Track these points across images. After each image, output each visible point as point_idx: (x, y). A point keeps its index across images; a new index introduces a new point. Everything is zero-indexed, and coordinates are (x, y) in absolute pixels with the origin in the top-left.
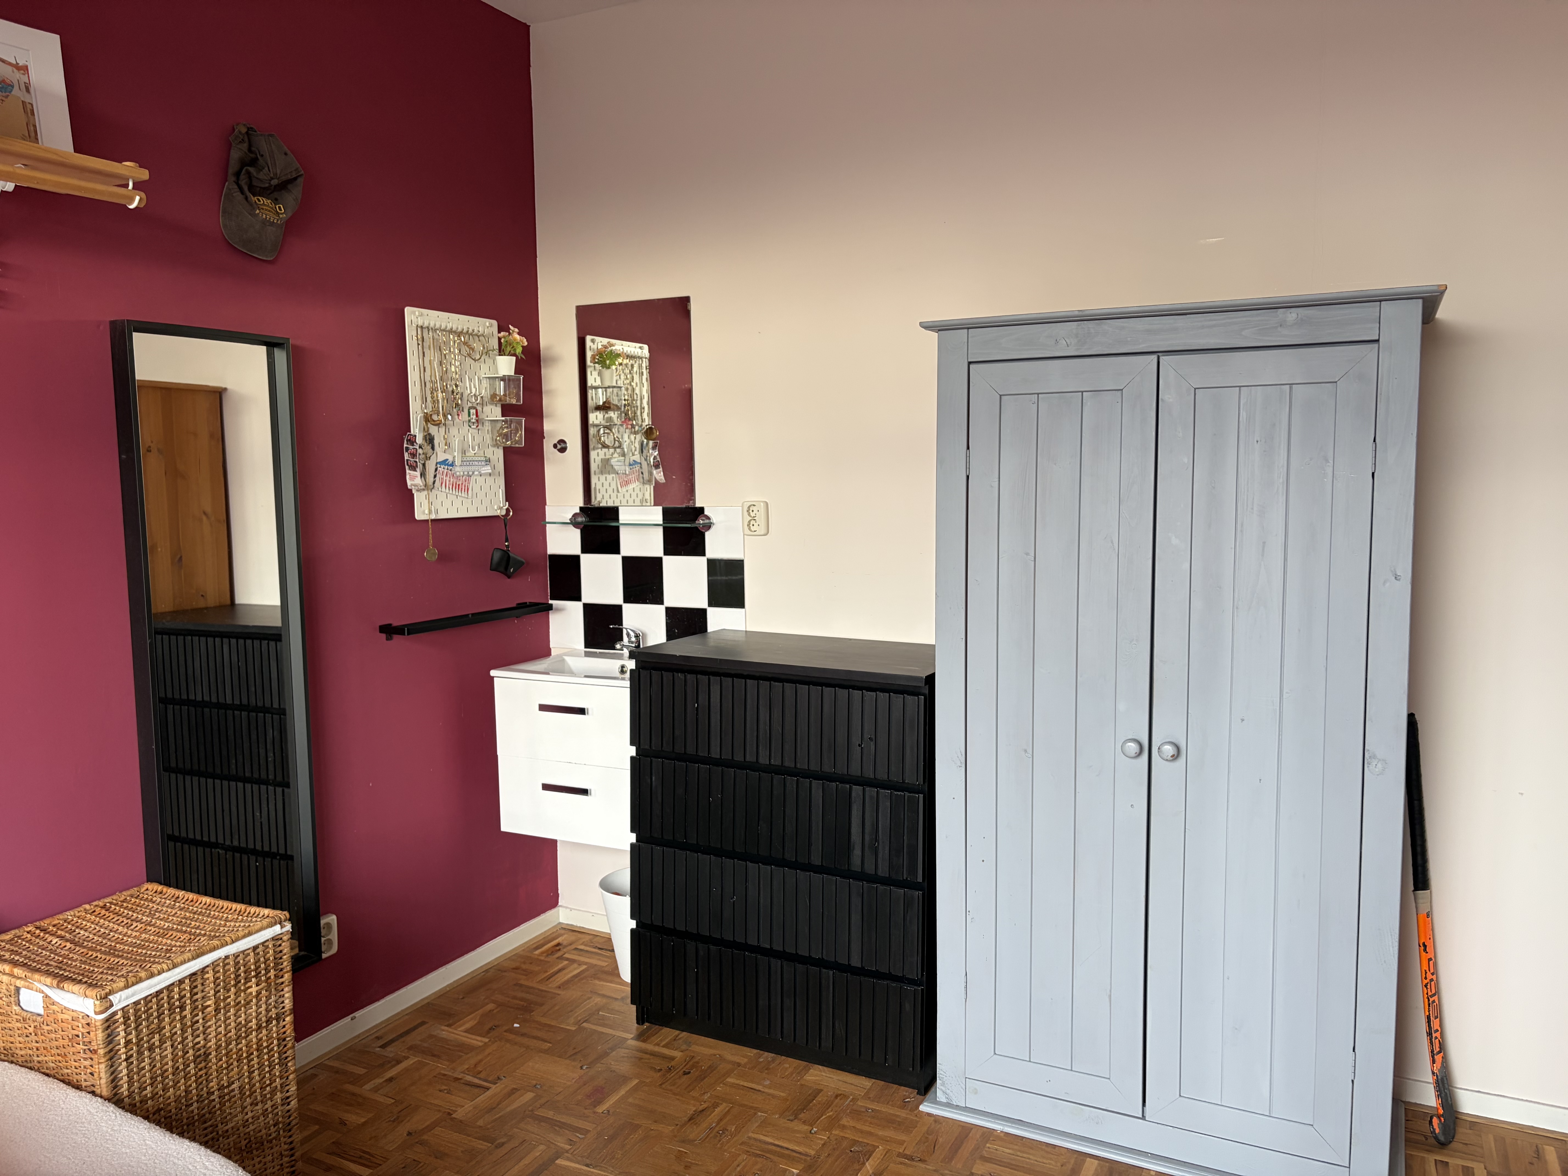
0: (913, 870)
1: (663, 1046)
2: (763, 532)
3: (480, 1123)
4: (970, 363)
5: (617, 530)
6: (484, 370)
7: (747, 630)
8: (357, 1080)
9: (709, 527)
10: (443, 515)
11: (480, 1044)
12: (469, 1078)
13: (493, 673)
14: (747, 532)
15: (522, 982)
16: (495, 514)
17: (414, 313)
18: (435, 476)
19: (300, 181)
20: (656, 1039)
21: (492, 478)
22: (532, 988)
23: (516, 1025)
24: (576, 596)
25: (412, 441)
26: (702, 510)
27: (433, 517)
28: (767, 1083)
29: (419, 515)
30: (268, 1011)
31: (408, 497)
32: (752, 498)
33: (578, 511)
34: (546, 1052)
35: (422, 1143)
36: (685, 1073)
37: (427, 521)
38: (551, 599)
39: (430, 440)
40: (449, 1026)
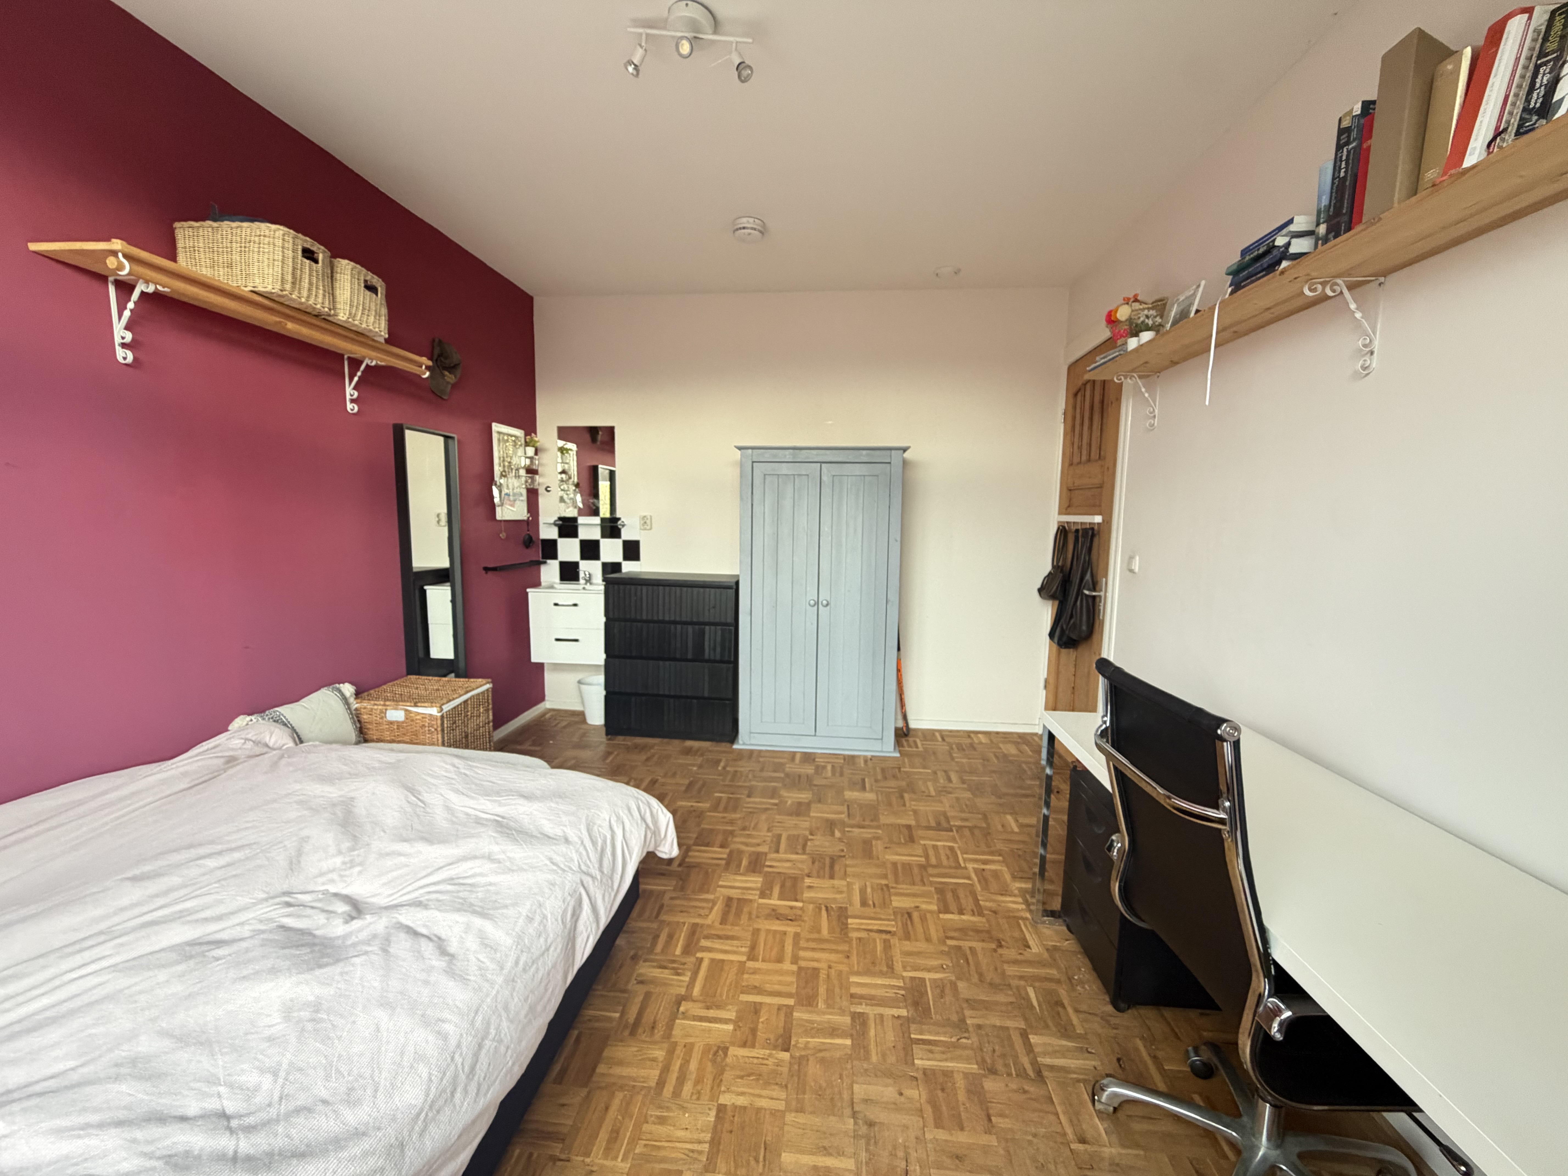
0: (730, 656)
1: (623, 742)
2: (649, 528)
4: (753, 462)
5: (576, 528)
6: (521, 453)
7: (645, 569)
9: (623, 526)
10: (507, 518)
13: (528, 590)
14: (642, 528)
16: (523, 519)
17: (495, 426)
18: (504, 500)
19: (458, 365)
20: (620, 740)
21: (522, 502)
24: (555, 558)
26: (619, 519)
27: (503, 518)
29: (498, 517)
31: (494, 509)
32: (644, 513)
33: (556, 518)
37: (501, 520)
38: (544, 559)
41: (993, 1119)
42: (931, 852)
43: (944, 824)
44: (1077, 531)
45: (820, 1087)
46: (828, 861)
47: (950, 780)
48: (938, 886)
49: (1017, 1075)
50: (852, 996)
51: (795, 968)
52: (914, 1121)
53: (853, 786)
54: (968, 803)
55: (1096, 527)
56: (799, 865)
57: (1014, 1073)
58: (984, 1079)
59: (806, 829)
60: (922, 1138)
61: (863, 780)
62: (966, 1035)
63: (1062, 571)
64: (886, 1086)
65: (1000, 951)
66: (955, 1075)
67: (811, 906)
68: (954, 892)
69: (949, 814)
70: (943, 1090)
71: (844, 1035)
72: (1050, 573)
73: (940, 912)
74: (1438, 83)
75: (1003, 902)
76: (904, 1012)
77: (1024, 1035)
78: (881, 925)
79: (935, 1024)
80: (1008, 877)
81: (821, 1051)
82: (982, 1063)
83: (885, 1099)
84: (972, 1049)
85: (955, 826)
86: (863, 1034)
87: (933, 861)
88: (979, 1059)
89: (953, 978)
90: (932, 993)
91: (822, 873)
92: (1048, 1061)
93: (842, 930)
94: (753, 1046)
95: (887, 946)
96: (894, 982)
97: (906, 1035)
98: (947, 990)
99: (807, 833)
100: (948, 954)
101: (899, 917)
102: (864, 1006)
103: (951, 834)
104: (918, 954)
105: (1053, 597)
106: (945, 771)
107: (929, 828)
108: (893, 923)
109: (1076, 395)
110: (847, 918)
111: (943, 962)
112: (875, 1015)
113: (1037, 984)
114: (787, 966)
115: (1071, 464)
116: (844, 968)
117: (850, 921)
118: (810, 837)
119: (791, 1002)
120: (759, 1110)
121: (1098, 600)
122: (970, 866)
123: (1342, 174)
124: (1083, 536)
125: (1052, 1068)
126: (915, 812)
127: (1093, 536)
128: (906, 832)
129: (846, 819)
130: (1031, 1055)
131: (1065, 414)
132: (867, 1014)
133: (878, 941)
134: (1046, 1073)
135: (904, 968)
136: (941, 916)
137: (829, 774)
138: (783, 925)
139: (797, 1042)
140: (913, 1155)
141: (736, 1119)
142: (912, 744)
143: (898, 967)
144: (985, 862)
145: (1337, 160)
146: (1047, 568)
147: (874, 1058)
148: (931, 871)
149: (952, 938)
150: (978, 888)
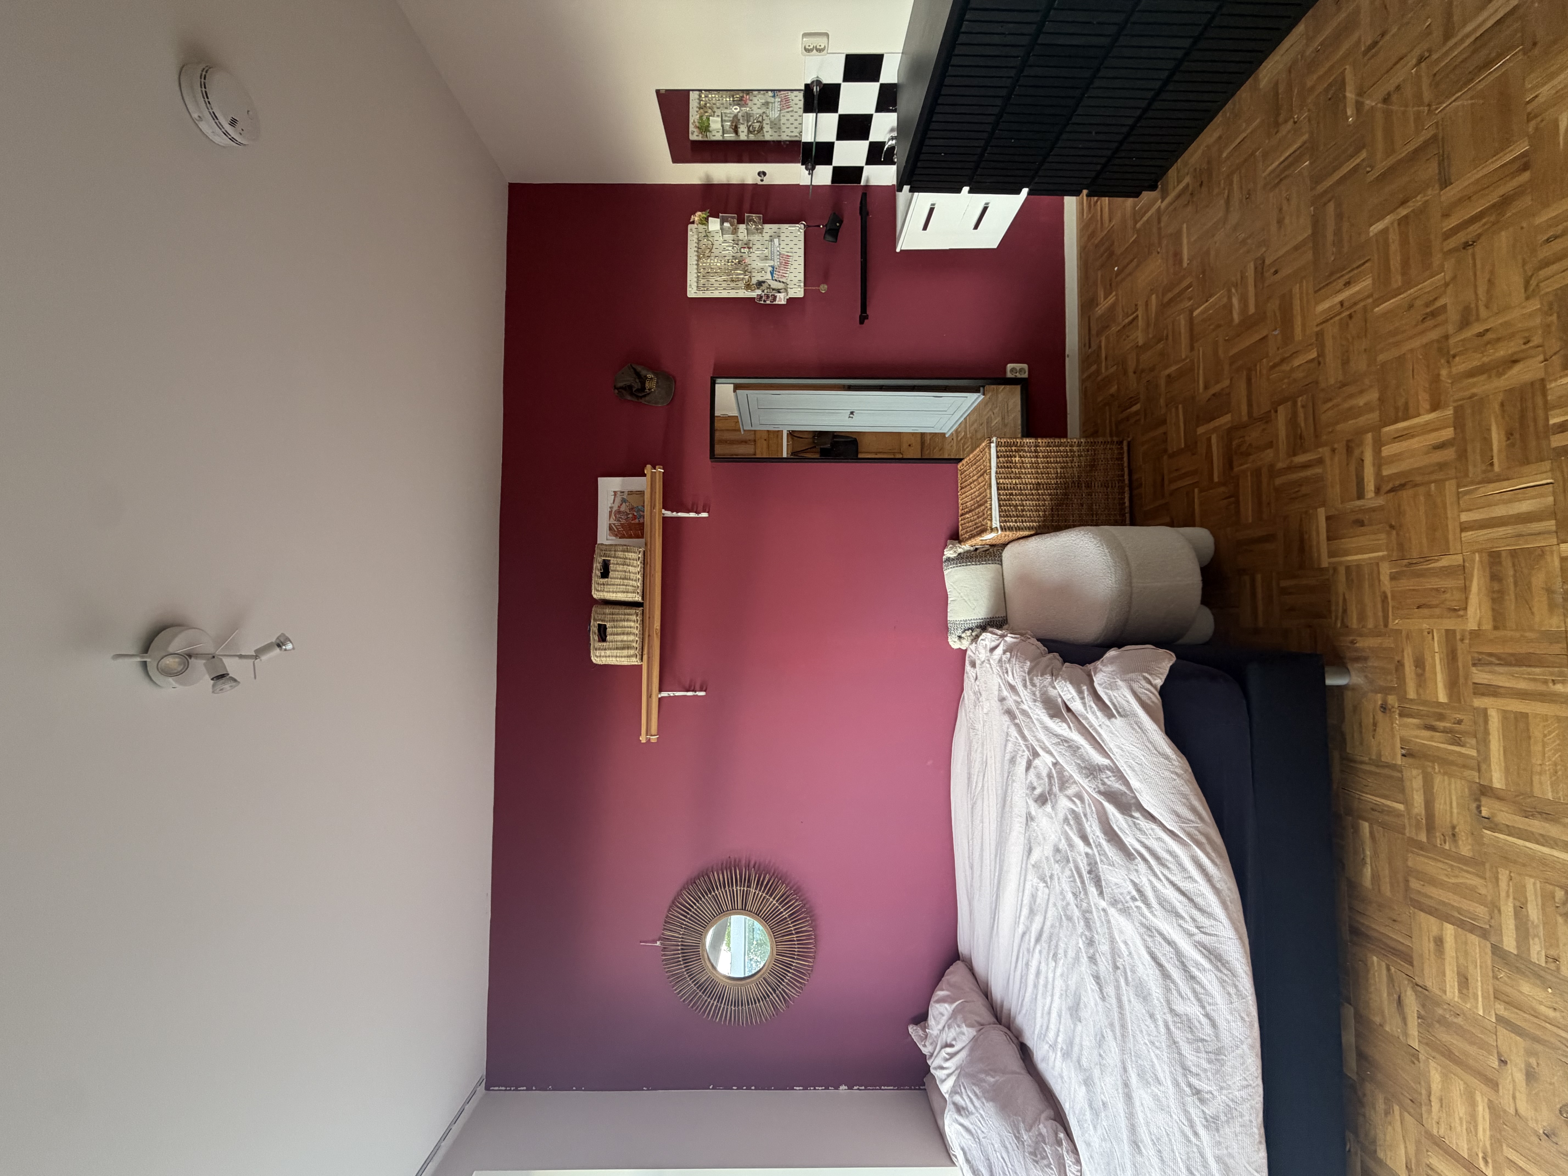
1: (1178, 185)
2: (825, 39)
3: (1151, 336)
5: (818, 144)
6: (719, 238)
7: (901, 51)
8: (1098, 372)
9: (818, 82)
10: (802, 278)
11: (1114, 298)
12: (1127, 321)
13: (898, 250)
14: (825, 52)
15: (1096, 242)
16: (803, 233)
17: (690, 291)
18: (780, 281)
19: (634, 366)
20: (1171, 186)
21: (782, 235)
22: (1103, 238)
23: (1116, 269)
24: (860, 170)
25: (760, 297)
26: (807, 86)
27: (802, 284)
28: (1244, 125)
29: (801, 294)
30: (1031, 452)
31: (791, 300)
32: (800, 48)
33: (804, 166)
34: (1138, 266)
35: (1143, 371)
36: (1201, 185)
37: (805, 290)
38: (860, 183)
39: (760, 284)
40: (1097, 305)
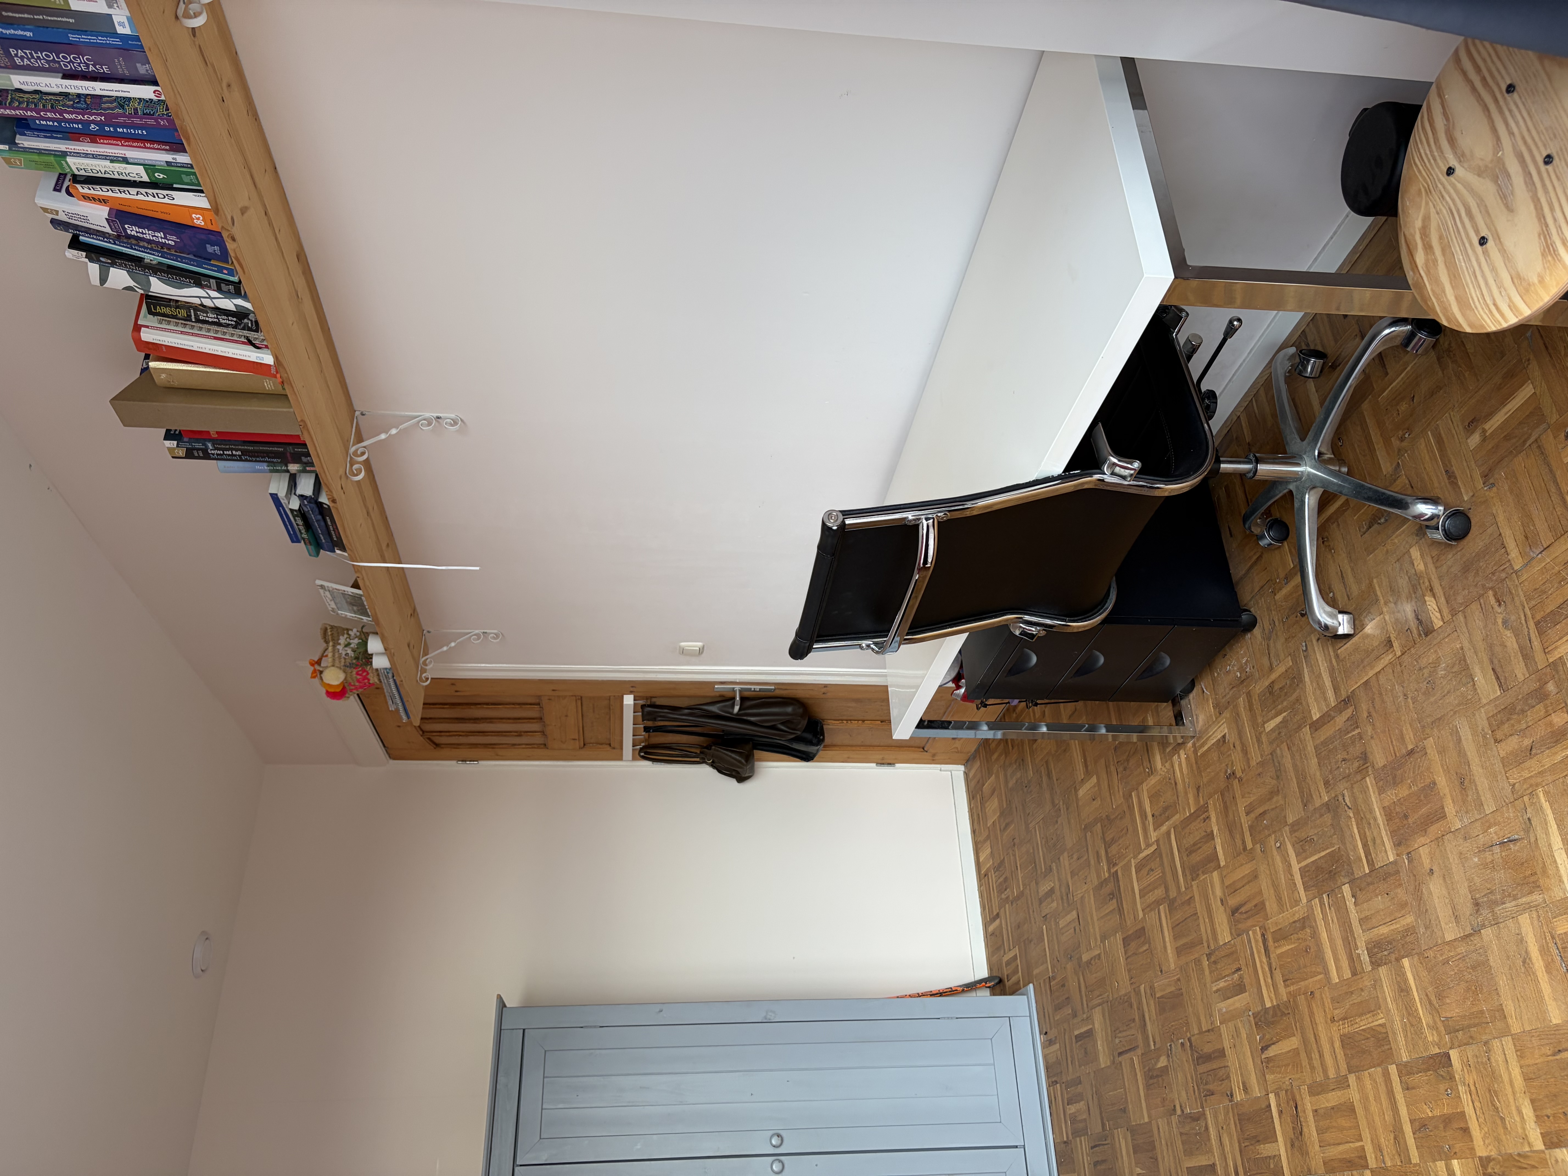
41: (1410, 747)
42: (1151, 897)
43: (1110, 886)
44: (646, 729)
45: (1468, 989)
46: (1202, 1068)
47: (1052, 891)
48: (1189, 877)
49: (1357, 727)
50: (1354, 974)
51: (1352, 1078)
52: (1452, 846)
53: (1089, 1056)
54: (1075, 857)
55: (641, 702)
56: (1221, 1117)
57: (1357, 731)
58: (1376, 767)
59: (1169, 1123)
60: (1463, 832)
61: (1079, 1038)
62: (1341, 799)
63: (708, 747)
64: (1430, 893)
65: (1239, 774)
66: (1386, 804)
67: (1270, 1077)
68: (1190, 851)
69: (1096, 882)
70: (1406, 817)
71: (1401, 973)
72: (713, 765)
73: (1219, 867)
74: (176, 384)
75: (1183, 780)
76: (1346, 889)
77: (1316, 726)
78: (1259, 952)
79: (1344, 844)
80: (1153, 780)
81: (1430, 1003)
82: (1362, 771)
83: (1445, 892)
84: (1352, 787)
85: (1109, 869)
86: (1390, 943)
87: (1159, 892)
88: (1359, 777)
89: (1287, 828)
90: (1312, 855)
91: (1221, 1073)
92: (1330, 694)
93: (1283, 1014)
94: (1462, 1114)
95: (1281, 936)
96: (1318, 911)
97: (1369, 880)
98: (1302, 835)
99: (1174, 1119)
100: (1263, 843)
101: (1241, 926)
102: (1359, 951)
103: (1120, 873)
104: (1276, 887)
105: (749, 758)
106: (1041, 902)
107: (1120, 910)
108: (1250, 932)
109: (437, 745)
110: (1266, 1010)
111: (1274, 848)
112: (1363, 931)
113: (1260, 720)
114: (1354, 1094)
115: (545, 745)
116: (1327, 995)
117: (1268, 1005)
118: (1179, 1112)
119: (1393, 1069)
120: (1527, 1079)
121: (746, 694)
122: (1153, 836)
123: (239, 453)
124: (655, 720)
125: (1336, 689)
126: (1104, 938)
127: (653, 706)
128: (1133, 945)
129: (1139, 1052)
130: (1332, 713)
131: (464, 761)
132: (1367, 943)
133: (1279, 951)
134: (1344, 695)
135: (1297, 902)
136: (1222, 864)
137: (1082, 1105)
138: (1306, 1118)
139: (1435, 1044)
140: (1482, 839)
141: (1549, 1112)
142: (1013, 966)
143: (1299, 912)
144: (1144, 816)
145: (220, 458)
146: (705, 771)
147: (1409, 919)
148: (1173, 894)
149: (1244, 842)
150: (1177, 818)
